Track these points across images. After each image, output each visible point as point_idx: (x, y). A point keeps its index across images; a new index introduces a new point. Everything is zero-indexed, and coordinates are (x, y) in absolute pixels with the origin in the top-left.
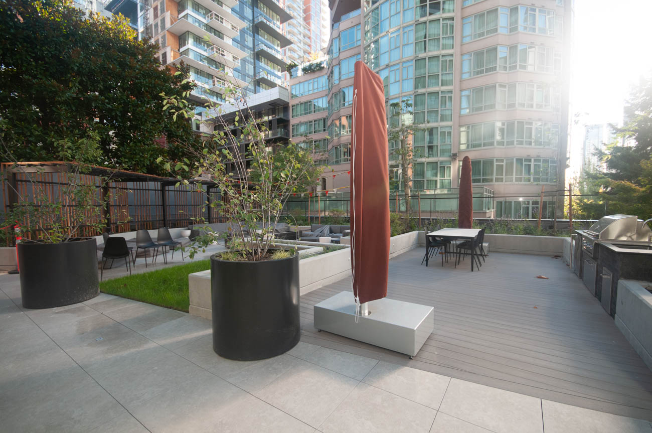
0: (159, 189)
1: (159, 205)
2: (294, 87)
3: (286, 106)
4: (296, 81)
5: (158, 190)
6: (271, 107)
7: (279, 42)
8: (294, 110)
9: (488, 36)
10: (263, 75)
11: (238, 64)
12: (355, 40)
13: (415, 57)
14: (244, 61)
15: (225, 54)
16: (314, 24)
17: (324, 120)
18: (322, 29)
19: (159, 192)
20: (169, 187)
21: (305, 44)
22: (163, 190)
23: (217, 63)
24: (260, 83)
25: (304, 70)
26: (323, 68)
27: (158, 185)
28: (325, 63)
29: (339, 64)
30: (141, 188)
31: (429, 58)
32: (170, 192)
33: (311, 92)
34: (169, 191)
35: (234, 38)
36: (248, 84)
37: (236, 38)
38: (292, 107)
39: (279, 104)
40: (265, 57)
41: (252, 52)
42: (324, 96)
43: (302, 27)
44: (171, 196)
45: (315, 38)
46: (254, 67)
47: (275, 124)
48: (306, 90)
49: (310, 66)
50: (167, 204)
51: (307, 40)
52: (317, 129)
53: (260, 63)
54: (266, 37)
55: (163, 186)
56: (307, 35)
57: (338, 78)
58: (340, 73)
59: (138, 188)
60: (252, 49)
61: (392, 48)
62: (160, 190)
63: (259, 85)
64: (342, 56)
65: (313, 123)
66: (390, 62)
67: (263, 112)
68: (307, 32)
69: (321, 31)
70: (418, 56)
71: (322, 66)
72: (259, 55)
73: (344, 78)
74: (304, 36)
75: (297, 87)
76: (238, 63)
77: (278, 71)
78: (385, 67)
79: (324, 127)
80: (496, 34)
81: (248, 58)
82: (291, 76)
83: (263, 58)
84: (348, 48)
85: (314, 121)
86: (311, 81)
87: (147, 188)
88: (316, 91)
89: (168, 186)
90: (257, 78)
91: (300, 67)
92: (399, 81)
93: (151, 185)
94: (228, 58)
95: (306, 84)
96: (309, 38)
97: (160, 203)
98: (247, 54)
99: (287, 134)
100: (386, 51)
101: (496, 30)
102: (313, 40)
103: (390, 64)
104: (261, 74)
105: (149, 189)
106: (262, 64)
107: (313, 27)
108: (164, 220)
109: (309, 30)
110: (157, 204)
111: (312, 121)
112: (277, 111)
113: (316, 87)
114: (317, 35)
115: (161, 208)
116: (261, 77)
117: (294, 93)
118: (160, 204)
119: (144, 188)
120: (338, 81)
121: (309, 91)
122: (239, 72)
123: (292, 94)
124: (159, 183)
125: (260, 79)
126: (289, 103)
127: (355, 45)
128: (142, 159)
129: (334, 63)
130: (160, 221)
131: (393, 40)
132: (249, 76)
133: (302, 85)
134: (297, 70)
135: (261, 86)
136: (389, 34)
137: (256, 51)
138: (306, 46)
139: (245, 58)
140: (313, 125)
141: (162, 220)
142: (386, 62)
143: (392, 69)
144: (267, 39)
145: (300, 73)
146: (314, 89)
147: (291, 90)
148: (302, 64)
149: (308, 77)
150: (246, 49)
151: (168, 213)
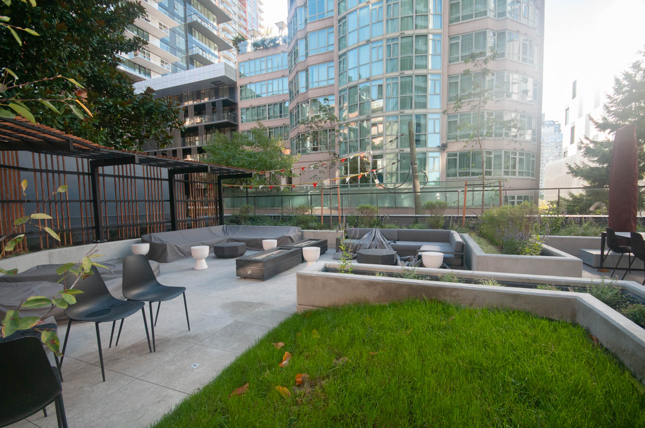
0: (86, 171)
1: (86, 201)
2: (242, 64)
3: (233, 86)
4: (243, 58)
5: (84, 174)
6: (213, 86)
7: (215, 17)
8: (242, 91)
9: (476, 19)
10: (196, 50)
11: (166, 34)
12: (326, 11)
13: (401, 34)
14: (173, 31)
15: (149, 19)
16: (250, 7)
17: (281, 104)
18: (259, 13)
19: (86, 177)
20: (105, 167)
21: (240, 26)
22: (93, 174)
23: (139, 30)
24: (193, 60)
25: (255, 45)
26: (278, 44)
27: (84, 164)
28: (281, 39)
29: (306, 38)
30: (50, 168)
31: (416, 36)
32: (106, 178)
33: (264, 72)
34: (104, 175)
35: (161, 3)
36: (179, 59)
37: (163, 2)
38: (241, 87)
39: (225, 84)
40: (199, 32)
41: (183, 23)
42: (279, 78)
43: (237, 8)
44: (107, 186)
45: (251, 22)
46: (187, 41)
47: (220, 107)
48: (258, 69)
49: (263, 41)
50: (102, 198)
51: (242, 22)
52: (271, 114)
53: (194, 38)
54: (199, 8)
55: (94, 166)
56: (242, 17)
57: (304, 54)
58: (307, 48)
59: (44, 168)
60: (183, 20)
61: (373, 22)
62: (88, 174)
63: (192, 64)
64: (310, 28)
65: (267, 107)
66: (371, 37)
67: (203, 92)
68: (242, 13)
69: (257, 15)
70: (404, 33)
71: (278, 42)
72: (191, 28)
73: (313, 54)
74: (240, 18)
75: (247, 64)
76: (167, 32)
77: (215, 49)
78: (365, 42)
79: (281, 113)
80: (485, 17)
81: (178, 29)
82: (239, 51)
83: (196, 31)
84: (317, 20)
85: (269, 106)
86: (264, 59)
87: (61, 169)
88: (270, 71)
89: (103, 165)
90: (190, 54)
91: (250, 41)
92: (382, 60)
93: (71, 163)
94: (153, 25)
95: (258, 62)
96: (245, 20)
97: (89, 196)
98: (177, 24)
99: (235, 118)
100: (366, 24)
101: (485, 13)
102: (249, 24)
103: (372, 40)
104: (194, 49)
105: (67, 170)
106: (196, 38)
107: (248, 9)
108: (97, 227)
109: (245, 12)
110: (83, 198)
111: (265, 106)
112: (221, 91)
113: (270, 66)
114: (253, 18)
115: (90, 206)
116: (194, 53)
117: (242, 72)
118: (88, 198)
119: (56, 168)
120: (304, 57)
121: (261, 70)
122: (167, 44)
123: (240, 73)
124: (85, 160)
125: (193, 55)
126: (236, 83)
127: (326, 17)
128: (49, 117)
129: (300, 35)
130: (88, 229)
131: (374, 12)
132: (180, 51)
133: (252, 63)
134: (246, 45)
135: (195, 64)
136: (370, 5)
137: (188, 22)
138: (242, 28)
139: (174, 28)
140: (267, 110)
141: (93, 228)
142: (367, 38)
143: (374, 45)
144: (201, 11)
145: (249, 49)
146: (267, 69)
147: (239, 69)
148: (253, 38)
149: (260, 54)
150: (176, 18)
151: (103, 215)
